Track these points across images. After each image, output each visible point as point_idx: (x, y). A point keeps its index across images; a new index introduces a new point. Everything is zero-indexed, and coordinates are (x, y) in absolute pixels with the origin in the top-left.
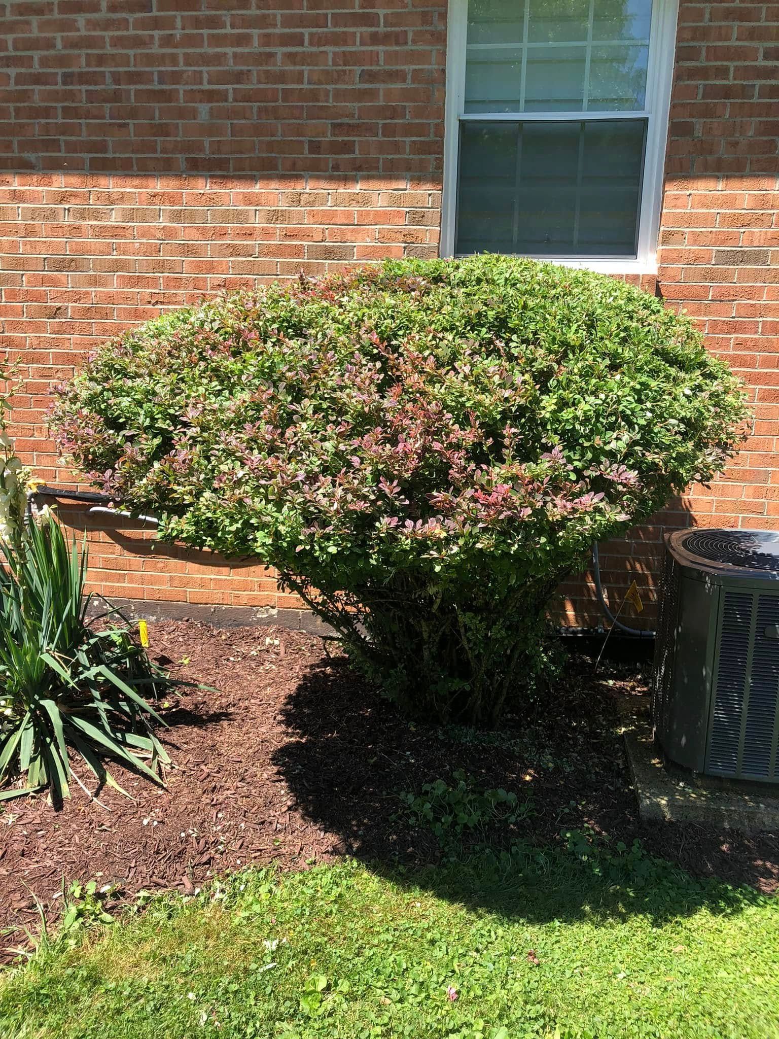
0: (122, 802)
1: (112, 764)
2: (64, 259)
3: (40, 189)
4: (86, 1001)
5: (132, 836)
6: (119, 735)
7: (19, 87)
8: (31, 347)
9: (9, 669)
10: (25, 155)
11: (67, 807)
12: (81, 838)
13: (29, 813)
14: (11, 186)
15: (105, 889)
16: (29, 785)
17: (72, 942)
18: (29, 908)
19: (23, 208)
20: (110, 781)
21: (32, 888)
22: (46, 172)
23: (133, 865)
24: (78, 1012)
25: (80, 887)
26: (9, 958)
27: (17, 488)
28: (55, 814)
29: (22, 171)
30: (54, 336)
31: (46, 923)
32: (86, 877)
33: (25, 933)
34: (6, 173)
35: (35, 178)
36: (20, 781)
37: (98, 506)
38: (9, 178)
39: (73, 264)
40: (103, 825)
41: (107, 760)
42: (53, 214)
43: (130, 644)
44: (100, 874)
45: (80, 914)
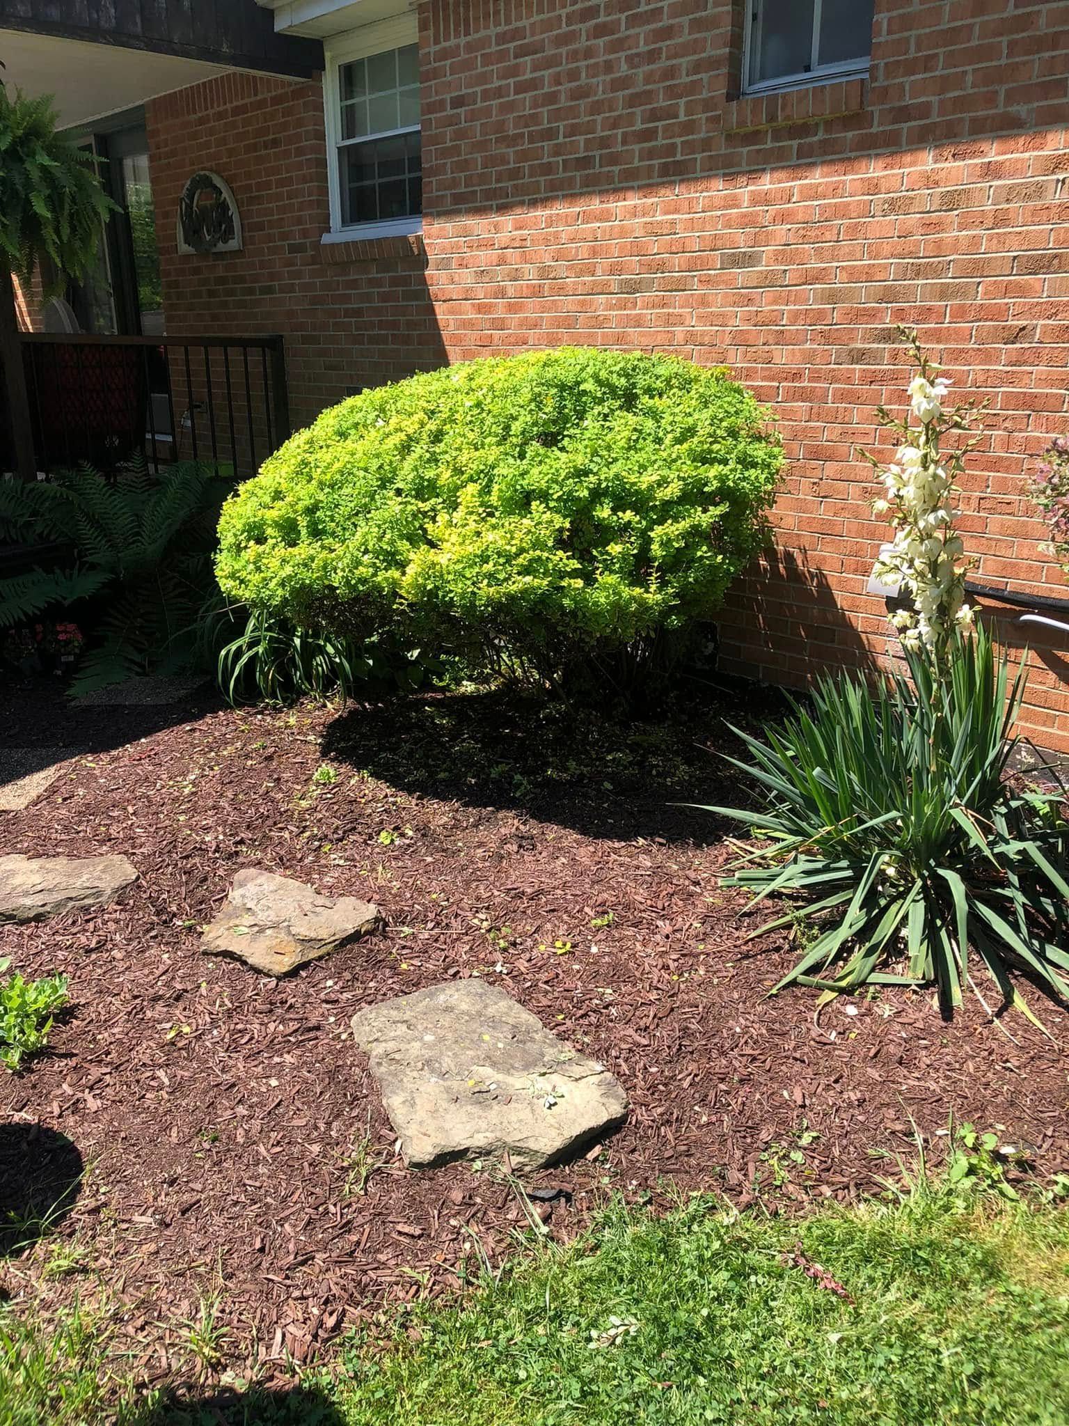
0: (1036, 1039)
1: (1022, 980)
2: (1043, 256)
3: (1027, 155)
4: (975, 1292)
5: (1050, 1092)
6: (1036, 943)
7: (1020, 11)
8: (975, 385)
9: (902, 818)
10: (1013, 109)
11: (958, 1020)
12: (977, 1069)
13: (910, 1011)
14: (985, 156)
15: (1007, 1150)
16: (911, 974)
17: (960, 1203)
18: (905, 1135)
19: (997, 187)
20: (1019, 1003)
21: (910, 1110)
22: (1039, 129)
23: (1049, 1133)
24: (967, 1302)
25: (975, 1135)
26: (876, 1189)
27: (952, 580)
28: (944, 1024)
29: (1004, 133)
30: (1009, 368)
31: (925, 1162)
32: (982, 1126)
33: (897, 1165)
34: (984, 140)
35: (1021, 141)
36: (900, 966)
37: (1033, 613)
38: (985, 146)
39: (1056, 262)
40: (1007, 1061)
41: (1017, 973)
42: (1040, 189)
43: (1060, 818)
44: (1002, 1127)
45: (972, 1171)
